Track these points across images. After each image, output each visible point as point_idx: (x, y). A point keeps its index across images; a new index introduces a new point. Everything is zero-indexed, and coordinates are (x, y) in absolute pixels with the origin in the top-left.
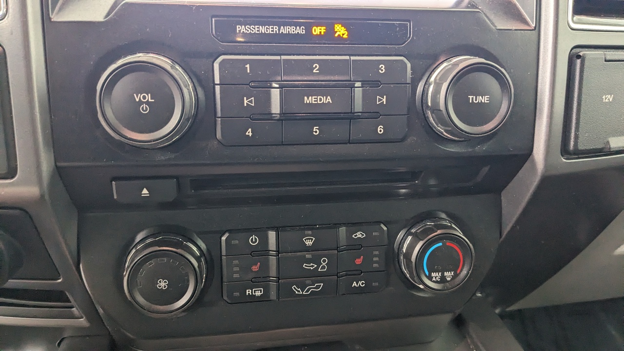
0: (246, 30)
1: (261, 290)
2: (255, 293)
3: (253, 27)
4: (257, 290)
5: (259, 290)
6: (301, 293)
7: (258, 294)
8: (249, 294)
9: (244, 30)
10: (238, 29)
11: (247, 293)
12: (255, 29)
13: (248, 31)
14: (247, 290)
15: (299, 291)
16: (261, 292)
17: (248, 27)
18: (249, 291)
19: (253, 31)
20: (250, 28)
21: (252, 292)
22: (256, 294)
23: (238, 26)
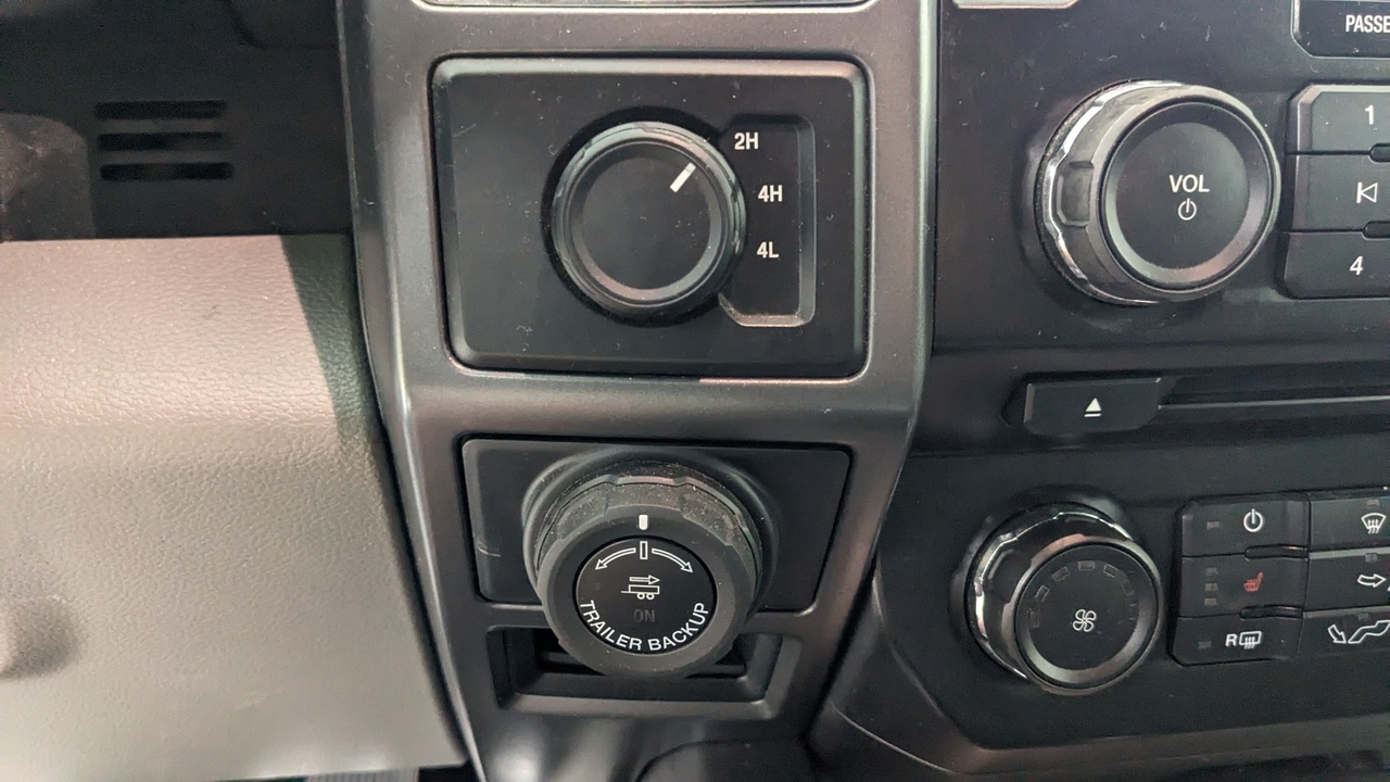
0: (1365, 25)
1: (1257, 636)
2: (1243, 641)
3: (1378, 20)
4: (1248, 636)
5: (1252, 636)
6: (1344, 642)
7: (1250, 643)
8: (1231, 643)
9: (1361, 26)
10: (1348, 24)
11: (1228, 640)
12: (1382, 22)
13: (1369, 27)
14: (1229, 636)
15: (1340, 638)
16: (1256, 640)
17: (1369, 20)
18: (1232, 638)
19: (1378, 28)
20: (1372, 22)
21: (1238, 641)
22: (1246, 644)
23: (1348, 17)
